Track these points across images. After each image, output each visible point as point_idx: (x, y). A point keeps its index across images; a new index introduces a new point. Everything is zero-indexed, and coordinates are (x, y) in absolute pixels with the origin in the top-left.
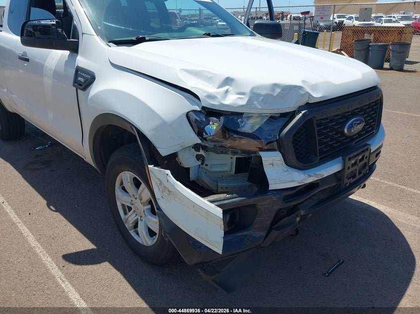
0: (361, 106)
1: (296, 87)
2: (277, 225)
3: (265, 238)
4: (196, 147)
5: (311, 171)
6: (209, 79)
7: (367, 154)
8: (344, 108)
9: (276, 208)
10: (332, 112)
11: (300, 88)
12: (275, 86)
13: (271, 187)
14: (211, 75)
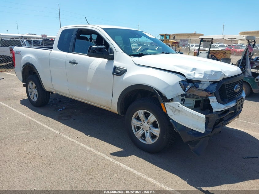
0: (236, 81)
1: (219, 71)
2: (217, 126)
3: (212, 132)
4: (182, 95)
5: (227, 105)
6: (186, 69)
7: (242, 100)
8: (234, 81)
9: (216, 119)
10: (231, 82)
11: (221, 72)
12: (212, 71)
13: (214, 111)
14: (186, 67)
